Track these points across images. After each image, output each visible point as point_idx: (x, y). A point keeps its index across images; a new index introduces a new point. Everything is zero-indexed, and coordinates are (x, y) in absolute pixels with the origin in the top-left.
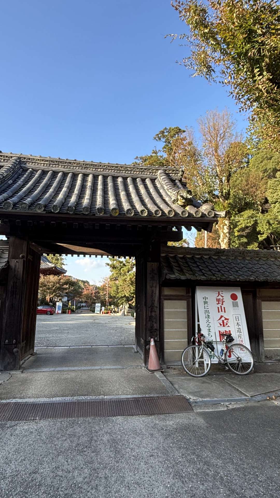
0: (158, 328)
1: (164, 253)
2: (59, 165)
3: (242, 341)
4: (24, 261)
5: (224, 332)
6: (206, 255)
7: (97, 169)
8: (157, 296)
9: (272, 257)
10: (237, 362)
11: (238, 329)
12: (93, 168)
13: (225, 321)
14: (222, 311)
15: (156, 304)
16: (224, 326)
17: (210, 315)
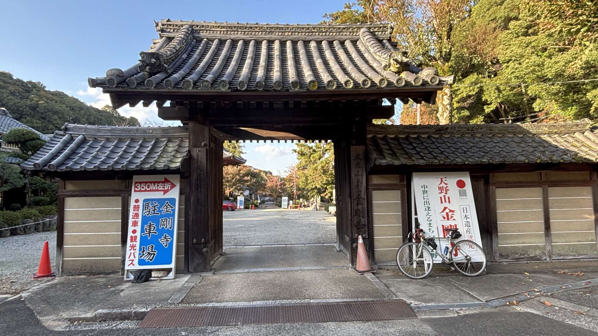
0: (367, 223)
1: (369, 134)
2: (238, 31)
3: (471, 237)
4: (207, 149)
5: (448, 227)
6: (424, 133)
7: (283, 33)
8: (363, 186)
9: (509, 132)
10: (466, 261)
11: (466, 223)
12: (279, 32)
13: (450, 214)
14: (445, 201)
15: (363, 195)
16: (448, 219)
17: (430, 206)
